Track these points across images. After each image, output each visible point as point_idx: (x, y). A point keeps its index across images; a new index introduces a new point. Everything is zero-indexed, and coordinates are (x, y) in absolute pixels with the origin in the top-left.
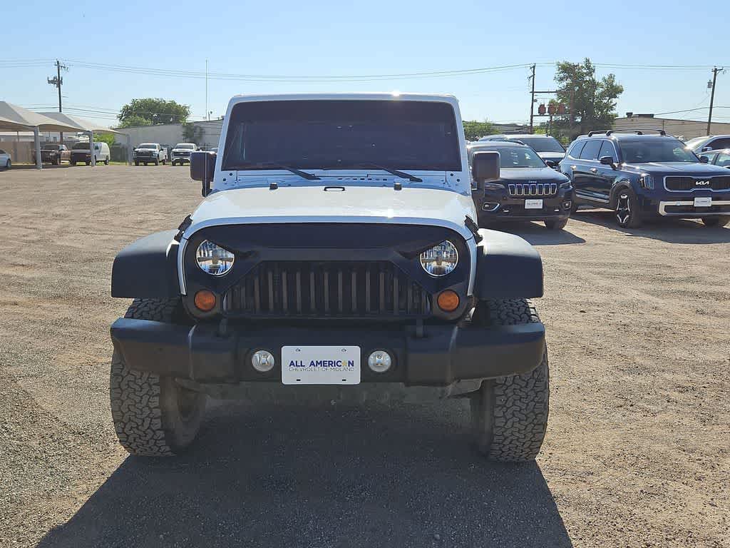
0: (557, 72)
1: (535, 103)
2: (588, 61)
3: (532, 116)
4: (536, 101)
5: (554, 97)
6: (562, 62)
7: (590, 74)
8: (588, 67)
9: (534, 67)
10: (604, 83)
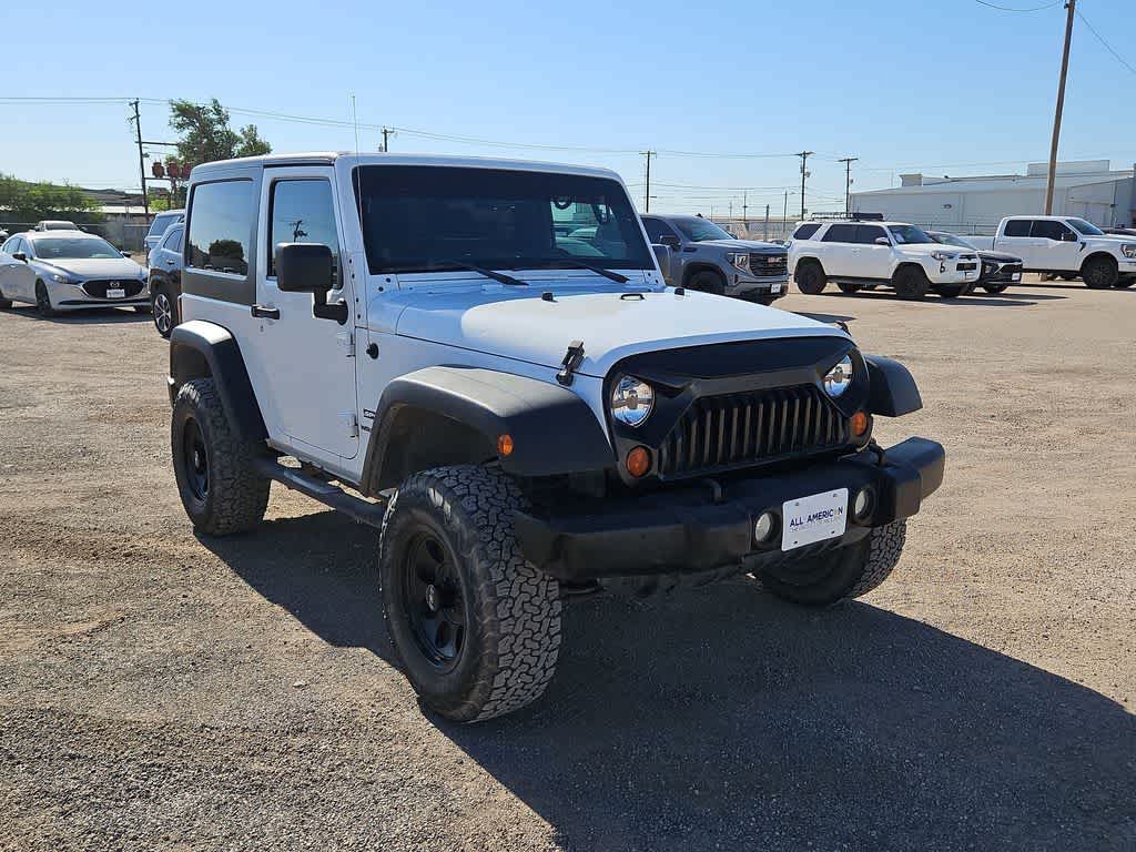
0: (173, 114)
1: (145, 159)
2: (216, 102)
3: (144, 179)
4: (147, 156)
5: (174, 152)
6: (176, 101)
7: (222, 121)
8: (218, 112)
9: (136, 103)
10: (243, 136)
